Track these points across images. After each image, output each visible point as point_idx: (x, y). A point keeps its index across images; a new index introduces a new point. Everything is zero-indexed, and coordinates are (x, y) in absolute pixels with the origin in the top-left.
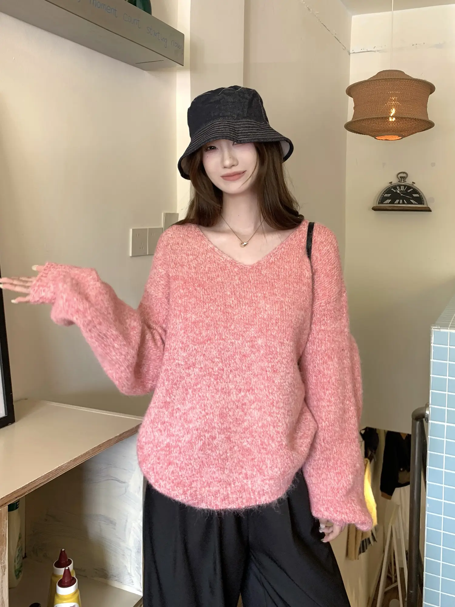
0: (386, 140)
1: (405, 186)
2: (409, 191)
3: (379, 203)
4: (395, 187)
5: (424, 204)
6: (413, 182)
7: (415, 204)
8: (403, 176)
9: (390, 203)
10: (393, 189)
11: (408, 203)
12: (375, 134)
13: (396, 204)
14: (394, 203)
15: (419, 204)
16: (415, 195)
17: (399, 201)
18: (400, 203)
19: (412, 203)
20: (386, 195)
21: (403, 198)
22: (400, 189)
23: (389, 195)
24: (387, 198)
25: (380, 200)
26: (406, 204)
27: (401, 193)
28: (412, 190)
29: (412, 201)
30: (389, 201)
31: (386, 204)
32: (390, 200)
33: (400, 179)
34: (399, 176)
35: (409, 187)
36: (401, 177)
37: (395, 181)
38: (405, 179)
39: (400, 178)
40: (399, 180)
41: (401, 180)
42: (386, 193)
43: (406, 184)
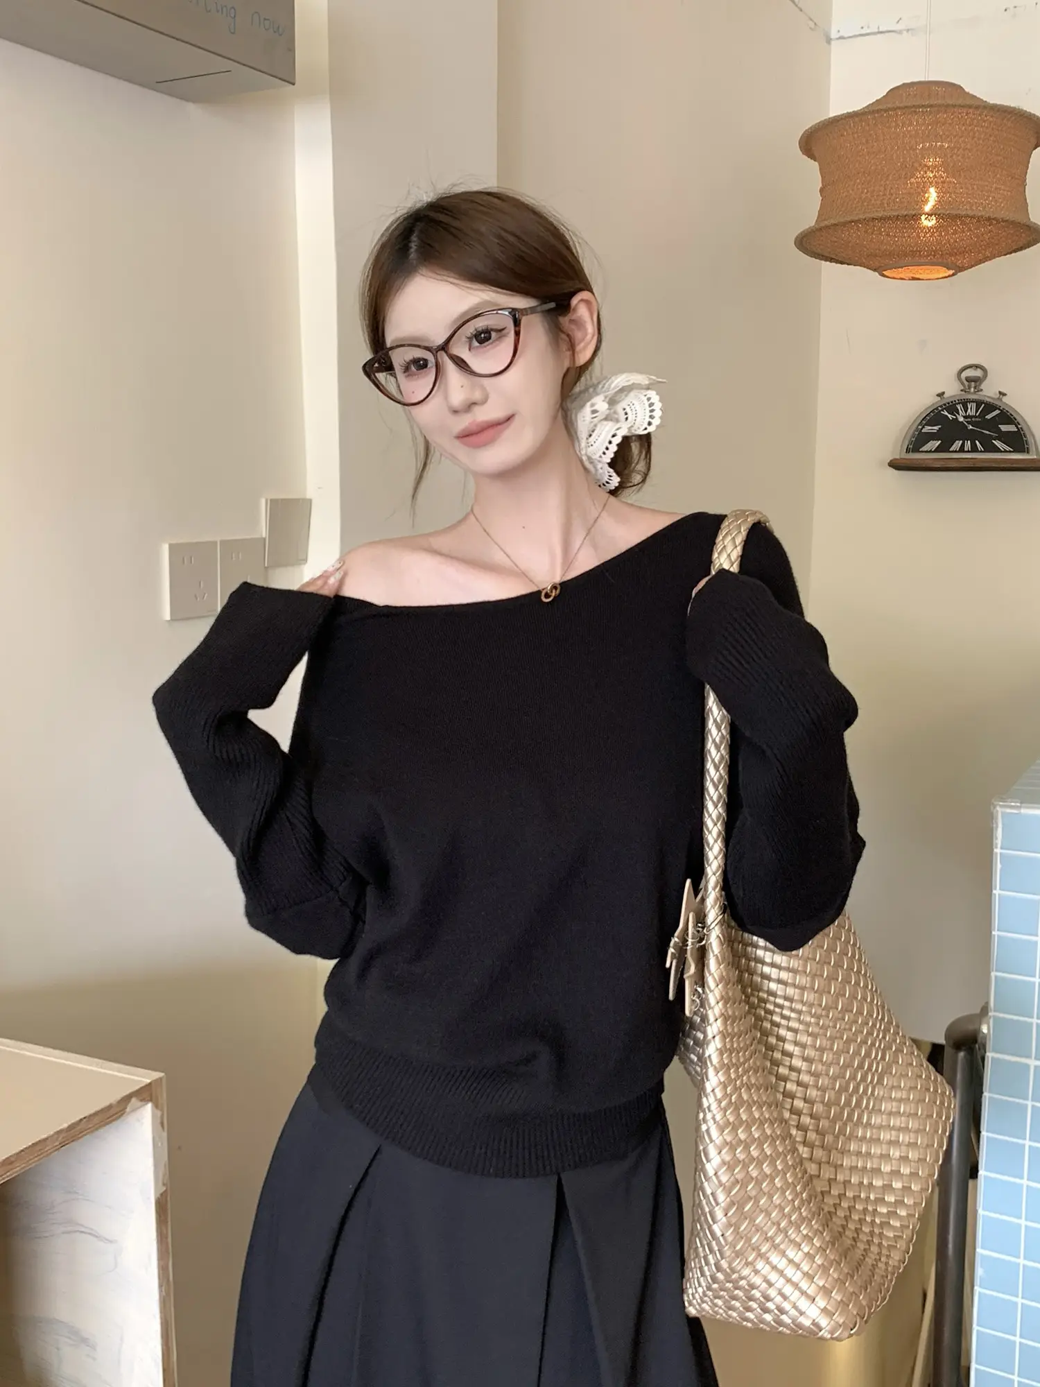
0: (914, 279)
1: (979, 403)
2: (988, 417)
3: (908, 451)
4: (952, 408)
5: (1028, 452)
6: (1000, 393)
7: (1005, 451)
8: (973, 377)
9: (937, 450)
10: (946, 413)
11: (986, 450)
12: (880, 262)
13: (956, 451)
14: (949, 451)
16: (1004, 428)
17: (963, 445)
18: (966, 449)
19: (997, 450)
20: (927, 429)
21: (972, 436)
22: (966, 412)
23: (936, 428)
24: (932, 437)
25: (911, 442)
26: (981, 451)
27: (967, 422)
28: (997, 412)
29: (996, 442)
30: (935, 444)
31: (926, 452)
32: (940, 442)
33: (966, 383)
34: (964, 375)
35: (990, 407)
36: (969, 380)
37: (953, 390)
38: (980, 385)
39: (967, 381)
40: (962, 388)
41: (969, 388)
42: (926, 424)
43: (982, 398)
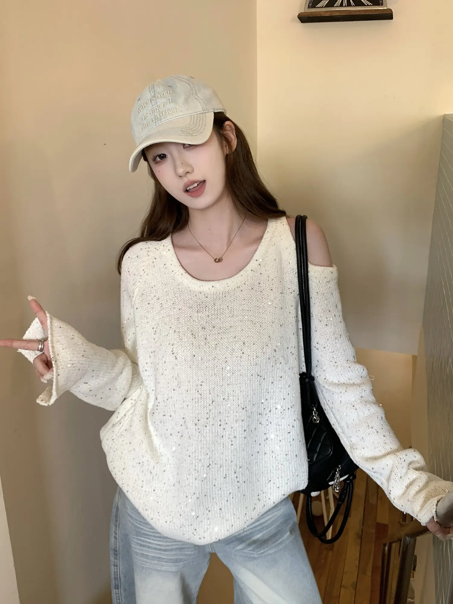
3: (308, 8)
7: (368, 5)
9: (327, 6)
11: (356, 6)
13: (336, 6)
14: (333, 6)
15: (373, 5)
17: (342, 2)
18: (344, 5)
19: (363, 4)
25: (310, 2)
26: (353, 6)
30: (325, 2)
31: (320, 7)
32: (328, 1)
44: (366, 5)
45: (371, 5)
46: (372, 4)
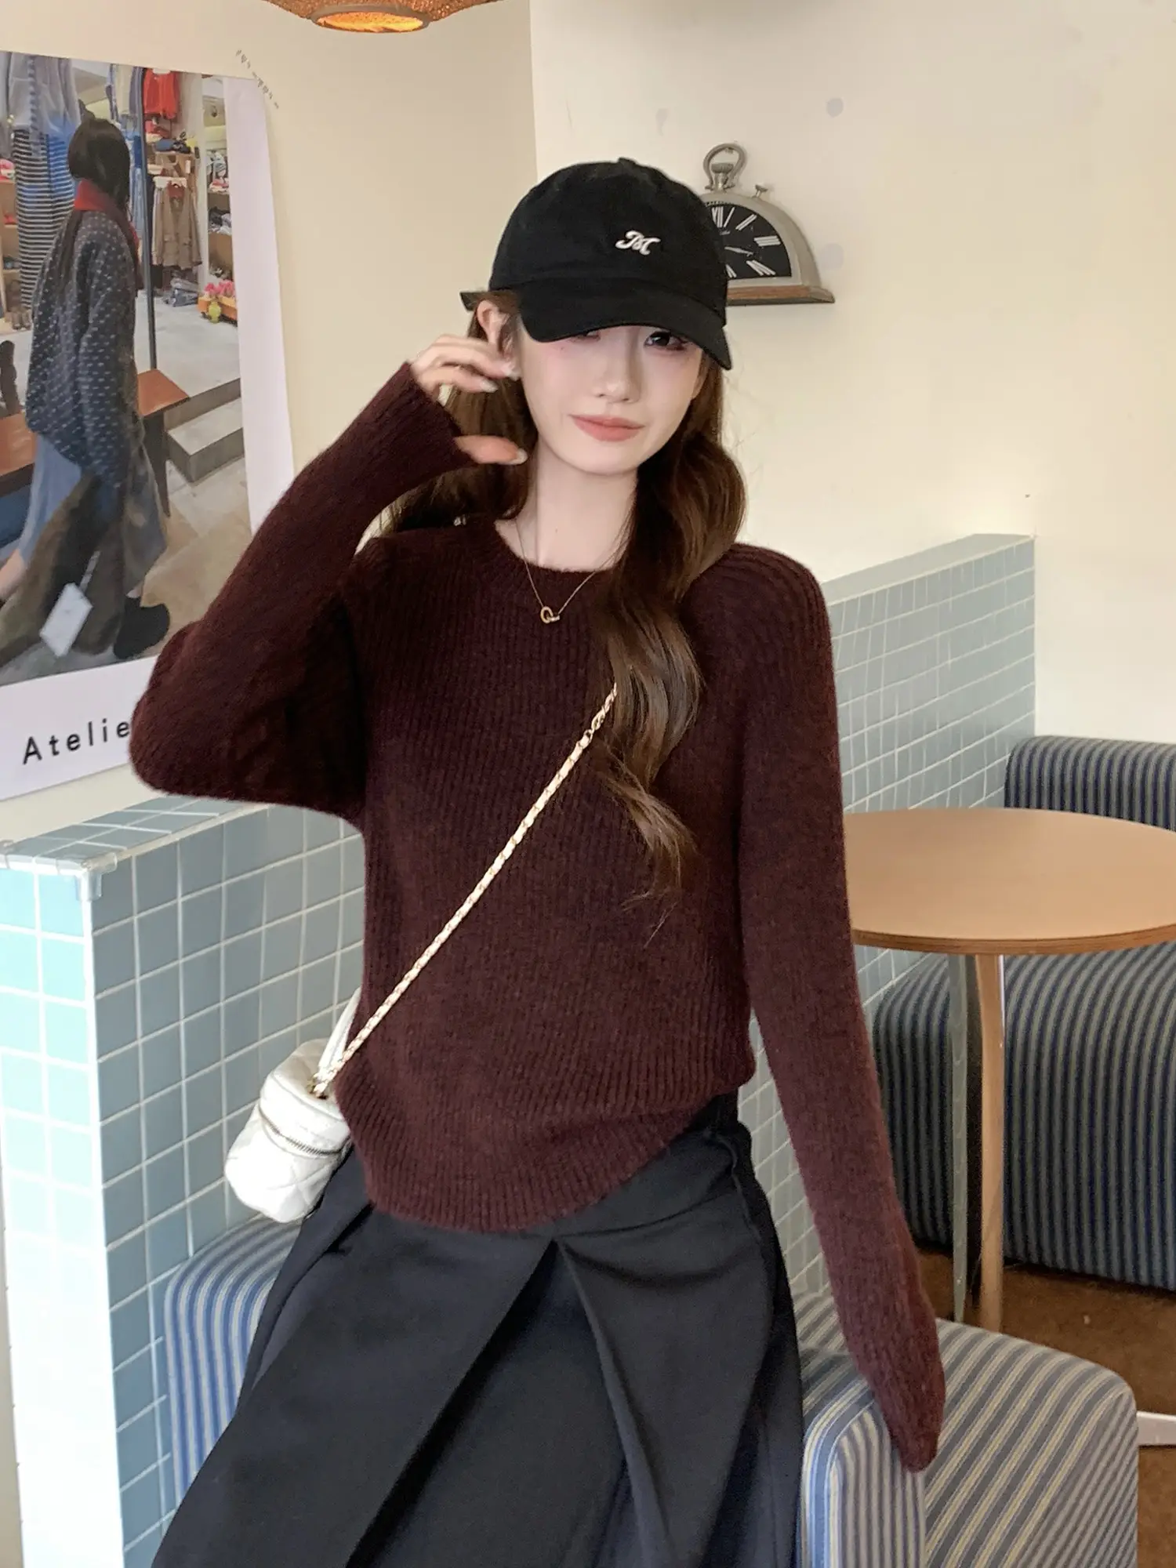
2: (740, 227)
5: (791, 277)
6: (758, 188)
7: (765, 276)
8: (728, 164)
15: (778, 275)
16: (763, 241)
19: (754, 275)
28: (752, 218)
29: (753, 264)
33: (713, 175)
35: (742, 212)
36: (718, 168)
38: (733, 178)
39: (716, 171)
40: (710, 182)
41: (716, 179)
44: (761, 274)
45: (771, 276)
46: (773, 273)
